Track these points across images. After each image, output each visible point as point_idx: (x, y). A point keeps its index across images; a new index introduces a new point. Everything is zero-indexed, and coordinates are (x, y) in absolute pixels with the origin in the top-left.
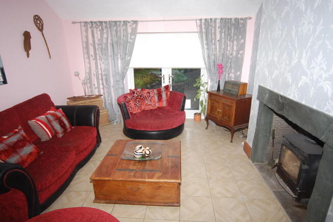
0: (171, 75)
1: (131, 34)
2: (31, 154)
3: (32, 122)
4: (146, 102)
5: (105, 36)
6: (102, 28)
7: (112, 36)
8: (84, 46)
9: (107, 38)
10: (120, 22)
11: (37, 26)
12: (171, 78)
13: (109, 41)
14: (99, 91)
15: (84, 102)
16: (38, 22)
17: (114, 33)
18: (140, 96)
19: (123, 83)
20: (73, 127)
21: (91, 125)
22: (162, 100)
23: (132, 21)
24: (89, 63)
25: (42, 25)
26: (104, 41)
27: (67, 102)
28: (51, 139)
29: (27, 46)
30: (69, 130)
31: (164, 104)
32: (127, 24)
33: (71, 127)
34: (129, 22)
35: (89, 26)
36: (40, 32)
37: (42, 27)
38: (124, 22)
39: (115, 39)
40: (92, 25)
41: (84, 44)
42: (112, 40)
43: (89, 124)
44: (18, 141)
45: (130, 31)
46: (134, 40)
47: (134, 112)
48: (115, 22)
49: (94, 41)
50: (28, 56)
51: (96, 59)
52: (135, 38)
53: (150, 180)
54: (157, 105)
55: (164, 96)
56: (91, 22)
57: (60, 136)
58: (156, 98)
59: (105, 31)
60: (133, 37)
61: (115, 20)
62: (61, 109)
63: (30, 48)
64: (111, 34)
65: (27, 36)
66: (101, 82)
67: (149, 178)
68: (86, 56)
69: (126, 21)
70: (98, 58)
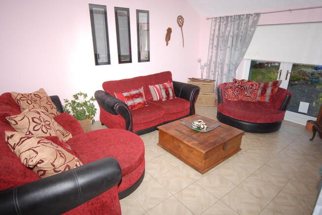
0: (290, 71)
1: (251, 27)
2: (140, 103)
3: (151, 87)
4: (246, 93)
5: (228, 29)
6: (227, 22)
7: (234, 29)
8: (211, 38)
9: (230, 31)
10: (243, 15)
11: (178, 24)
12: (289, 75)
13: (231, 34)
14: (214, 77)
15: (198, 83)
16: (180, 21)
17: (236, 26)
18: (241, 86)
19: (235, 73)
20: (176, 98)
21: (188, 100)
22: (265, 95)
23: (255, 14)
24: (212, 52)
25: (183, 22)
26: (227, 33)
27: (188, 81)
28: (158, 100)
29: (168, 37)
30: (171, 98)
31: (267, 99)
32: (249, 17)
33: (173, 97)
34: (252, 15)
35: (218, 21)
36: (180, 28)
37: (182, 24)
38: (247, 15)
39: (236, 32)
40: (220, 19)
41: (212, 36)
42: (233, 32)
43: (187, 99)
44: (136, 94)
45: (250, 24)
46: (253, 32)
47: (229, 100)
48: (239, 16)
49: (219, 34)
50: (167, 45)
51: (217, 49)
52: (254, 31)
53: (187, 143)
54: (258, 99)
55: (269, 91)
56: (220, 17)
57: (164, 100)
58: (260, 91)
59: (229, 25)
60: (252, 29)
61: (240, 14)
62: (172, 83)
63: (169, 39)
64: (234, 27)
65: (169, 31)
66: (217, 69)
67: (187, 141)
68: (211, 46)
69: (249, 14)
70: (219, 49)
